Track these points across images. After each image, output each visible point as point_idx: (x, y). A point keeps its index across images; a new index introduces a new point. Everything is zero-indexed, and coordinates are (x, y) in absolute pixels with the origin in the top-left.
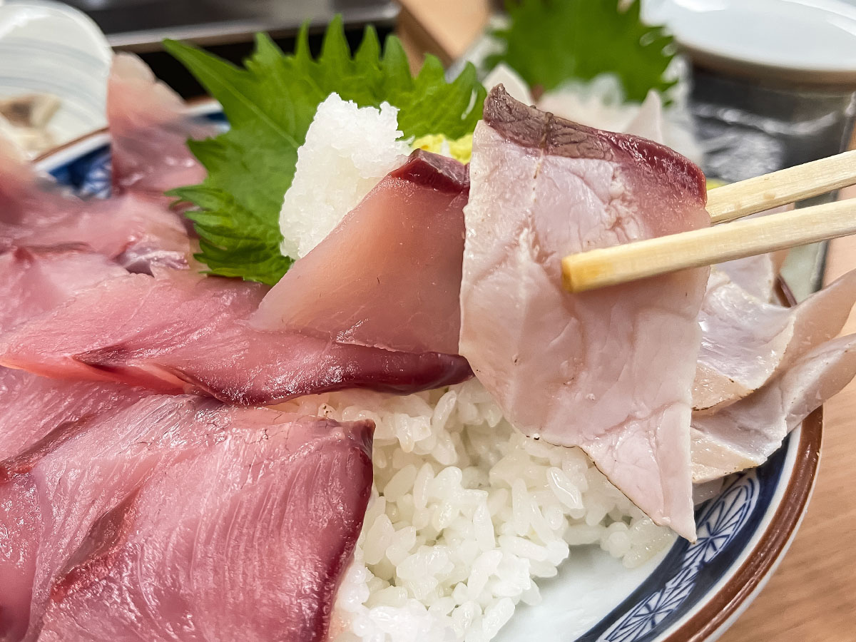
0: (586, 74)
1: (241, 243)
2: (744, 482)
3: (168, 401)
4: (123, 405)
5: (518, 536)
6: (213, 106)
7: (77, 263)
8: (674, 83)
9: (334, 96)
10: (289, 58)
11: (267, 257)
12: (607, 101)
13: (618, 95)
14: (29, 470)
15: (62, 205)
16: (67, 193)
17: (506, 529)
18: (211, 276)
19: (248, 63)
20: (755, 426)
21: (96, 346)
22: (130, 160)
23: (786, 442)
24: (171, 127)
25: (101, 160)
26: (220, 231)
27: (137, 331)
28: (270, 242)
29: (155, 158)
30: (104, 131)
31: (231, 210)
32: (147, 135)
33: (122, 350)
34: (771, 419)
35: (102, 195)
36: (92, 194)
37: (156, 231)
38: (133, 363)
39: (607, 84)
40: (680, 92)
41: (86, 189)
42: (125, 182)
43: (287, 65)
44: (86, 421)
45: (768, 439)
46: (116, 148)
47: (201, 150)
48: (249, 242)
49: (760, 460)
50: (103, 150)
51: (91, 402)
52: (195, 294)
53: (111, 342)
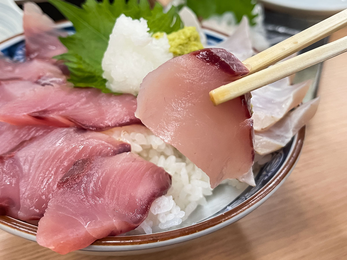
0: (220, 12)
1: (86, 75)
2: (279, 155)
3: (65, 130)
4: (47, 133)
5: (197, 179)
6: (68, 24)
7: (20, 84)
8: (256, 16)
9: (123, 16)
10: (100, 4)
11: (96, 80)
12: (229, 23)
13: (233, 21)
14: (13, 156)
15: (7, 64)
16: (8, 60)
17: (193, 177)
18: (76, 87)
19: (84, 6)
20: (282, 134)
21: (35, 110)
22: (33, 47)
23: (293, 139)
24: (50, 33)
25: (21, 46)
26: (78, 70)
27: (50, 105)
28: (97, 75)
29: (44, 46)
30: (21, 34)
31: (81, 62)
32: (39, 36)
33: (45, 111)
34: (287, 131)
35: (22, 61)
36: (18, 60)
37: (51, 71)
38: (52, 116)
39: (229, 16)
40: (259, 20)
41: (16, 58)
42: (32, 56)
43: (100, 7)
44: (32, 139)
45: (286, 138)
46: (27, 42)
47: (64, 41)
48: (89, 74)
49: (284, 145)
50: (22, 42)
51: (34, 132)
52: (70, 93)
53: (40, 110)
